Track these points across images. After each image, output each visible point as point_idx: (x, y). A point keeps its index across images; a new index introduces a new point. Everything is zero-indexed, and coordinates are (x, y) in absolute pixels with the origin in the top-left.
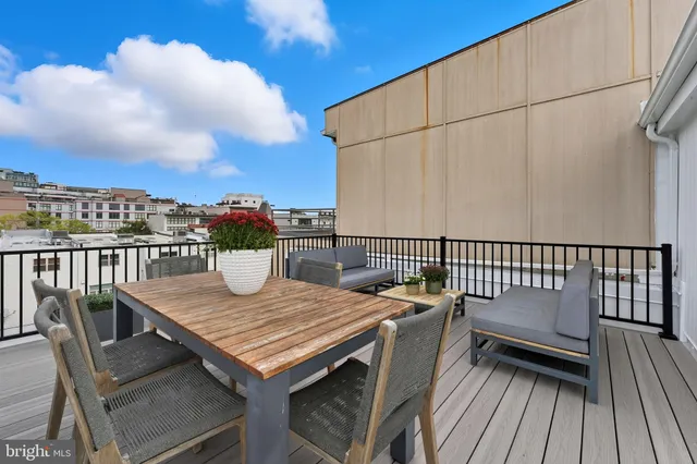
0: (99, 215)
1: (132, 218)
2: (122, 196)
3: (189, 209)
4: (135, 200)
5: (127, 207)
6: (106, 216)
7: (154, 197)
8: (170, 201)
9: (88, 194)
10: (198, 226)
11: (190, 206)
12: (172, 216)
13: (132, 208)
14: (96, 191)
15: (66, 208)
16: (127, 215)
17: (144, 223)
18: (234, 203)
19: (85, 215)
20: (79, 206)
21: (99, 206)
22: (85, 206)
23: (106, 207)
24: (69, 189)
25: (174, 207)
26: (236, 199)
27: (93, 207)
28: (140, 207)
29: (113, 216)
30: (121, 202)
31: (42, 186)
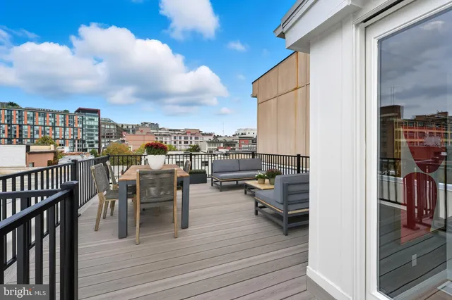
0: (180, 143)
1: (193, 144)
2: (189, 132)
3: (218, 139)
4: (194, 134)
5: (191, 138)
6: (183, 143)
7: (203, 132)
8: (210, 134)
9: (177, 132)
10: (222, 148)
11: (221, 137)
12: (210, 142)
13: (193, 138)
14: (179, 131)
15: (168, 139)
16: (191, 142)
17: (198, 146)
18: (242, 134)
19: (175, 143)
20: (173, 137)
21: (180, 138)
22: (175, 138)
23: (183, 138)
24: (170, 130)
25: (212, 138)
26: (243, 132)
27: (178, 138)
28: (197, 138)
29: (186, 142)
30: (189, 136)
31: (160, 129)
